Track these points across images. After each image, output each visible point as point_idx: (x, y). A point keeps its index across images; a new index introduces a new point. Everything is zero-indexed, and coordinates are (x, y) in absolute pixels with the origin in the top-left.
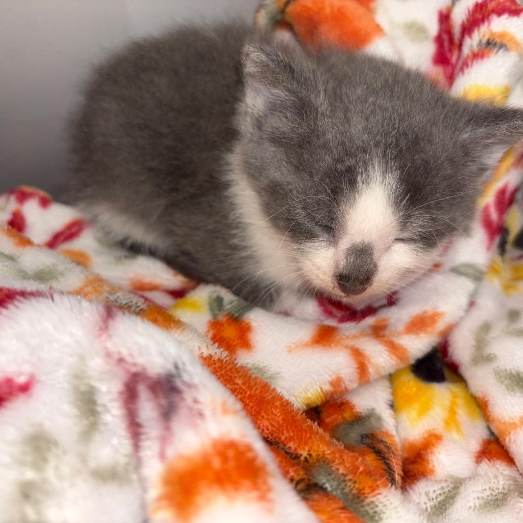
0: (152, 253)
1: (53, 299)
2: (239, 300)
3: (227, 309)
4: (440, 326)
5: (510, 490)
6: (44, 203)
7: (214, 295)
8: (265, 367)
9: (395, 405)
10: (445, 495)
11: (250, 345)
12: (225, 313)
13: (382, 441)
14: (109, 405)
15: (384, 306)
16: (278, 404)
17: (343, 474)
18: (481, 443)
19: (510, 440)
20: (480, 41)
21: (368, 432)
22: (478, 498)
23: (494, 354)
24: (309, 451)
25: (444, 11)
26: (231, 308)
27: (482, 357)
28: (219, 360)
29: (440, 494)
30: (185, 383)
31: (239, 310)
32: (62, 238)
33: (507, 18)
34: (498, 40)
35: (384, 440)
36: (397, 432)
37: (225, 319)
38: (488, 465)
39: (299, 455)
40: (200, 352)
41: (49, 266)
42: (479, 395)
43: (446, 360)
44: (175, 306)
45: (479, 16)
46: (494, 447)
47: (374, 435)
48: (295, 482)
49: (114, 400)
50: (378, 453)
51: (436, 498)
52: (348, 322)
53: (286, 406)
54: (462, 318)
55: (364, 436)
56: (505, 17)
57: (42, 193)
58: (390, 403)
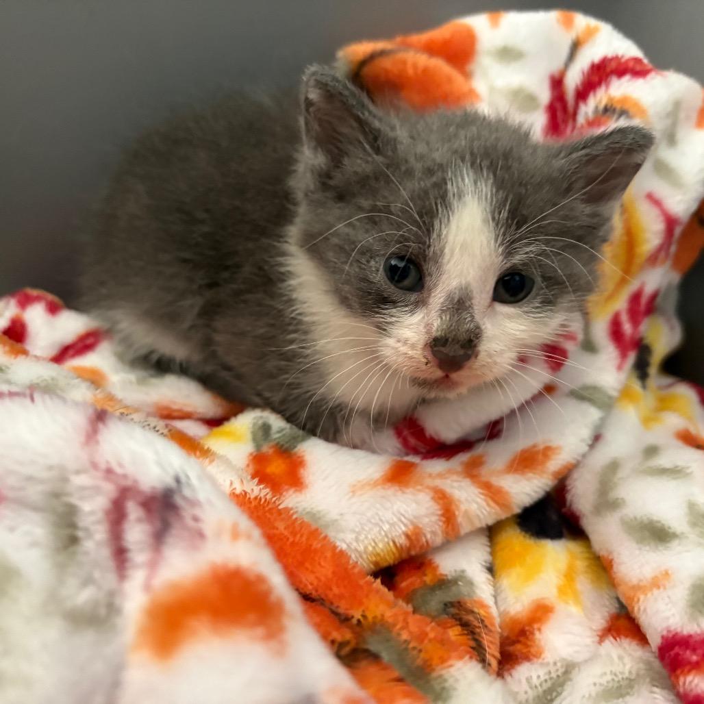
0: (184, 370)
1: (32, 399)
2: (291, 428)
3: (275, 439)
4: (555, 464)
5: (638, 675)
6: (53, 309)
7: (260, 422)
8: (319, 512)
9: (495, 568)
10: (553, 681)
11: (302, 483)
12: (272, 444)
13: (473, 612)
14: (93, 528)
15: (482, 440)
16: (329, 554)
17: (405, 641)
18: (608, 618)
19: (639, 609)
20: (597, 108)
21: (453, 599)
22: (595, 684)
23: (622, 499)
24: (363, 611)
25: (557, 75)
26: (279, 438)
27: (607, 503)
28: (256, 498)
29: (546, 681)
30: (185, 498)
31: (290, 441)
32: (71, 352)
33: (629, 80)
34: (618, 107)
35: (476, 610)
36: (496, 603)
37: (271, 451)
38: (612, 643)
39: (350, 617)
40: (232, 489)
41: (46, 380)
42: (603, 553)
43: (564, 510)
44: (209, 435)
45: (596, 79)
46: (623, 622)
47: (462, 604)
48: (336, 645)
49: (98, 522)
50: (465, 625)
51: (541, 685)
52: (435, 459)
53: (340, 557)
54: (584, 456)
55: (449, 605)
56: (627, 78)
57: (50, 297)
58: (488, 565)
